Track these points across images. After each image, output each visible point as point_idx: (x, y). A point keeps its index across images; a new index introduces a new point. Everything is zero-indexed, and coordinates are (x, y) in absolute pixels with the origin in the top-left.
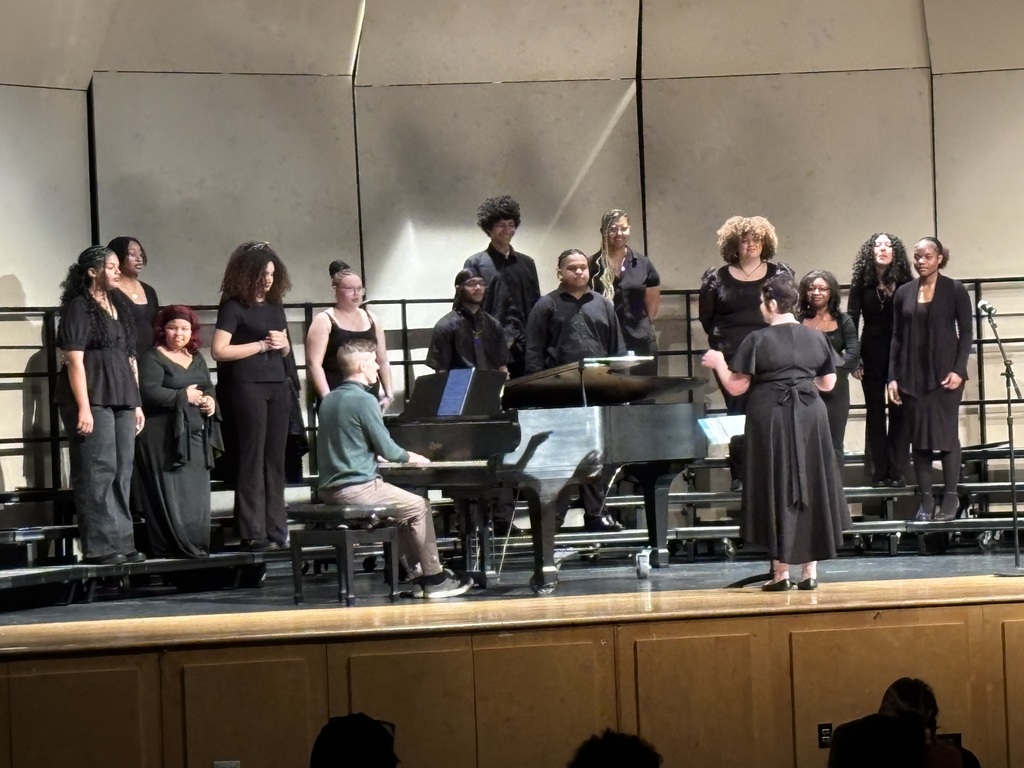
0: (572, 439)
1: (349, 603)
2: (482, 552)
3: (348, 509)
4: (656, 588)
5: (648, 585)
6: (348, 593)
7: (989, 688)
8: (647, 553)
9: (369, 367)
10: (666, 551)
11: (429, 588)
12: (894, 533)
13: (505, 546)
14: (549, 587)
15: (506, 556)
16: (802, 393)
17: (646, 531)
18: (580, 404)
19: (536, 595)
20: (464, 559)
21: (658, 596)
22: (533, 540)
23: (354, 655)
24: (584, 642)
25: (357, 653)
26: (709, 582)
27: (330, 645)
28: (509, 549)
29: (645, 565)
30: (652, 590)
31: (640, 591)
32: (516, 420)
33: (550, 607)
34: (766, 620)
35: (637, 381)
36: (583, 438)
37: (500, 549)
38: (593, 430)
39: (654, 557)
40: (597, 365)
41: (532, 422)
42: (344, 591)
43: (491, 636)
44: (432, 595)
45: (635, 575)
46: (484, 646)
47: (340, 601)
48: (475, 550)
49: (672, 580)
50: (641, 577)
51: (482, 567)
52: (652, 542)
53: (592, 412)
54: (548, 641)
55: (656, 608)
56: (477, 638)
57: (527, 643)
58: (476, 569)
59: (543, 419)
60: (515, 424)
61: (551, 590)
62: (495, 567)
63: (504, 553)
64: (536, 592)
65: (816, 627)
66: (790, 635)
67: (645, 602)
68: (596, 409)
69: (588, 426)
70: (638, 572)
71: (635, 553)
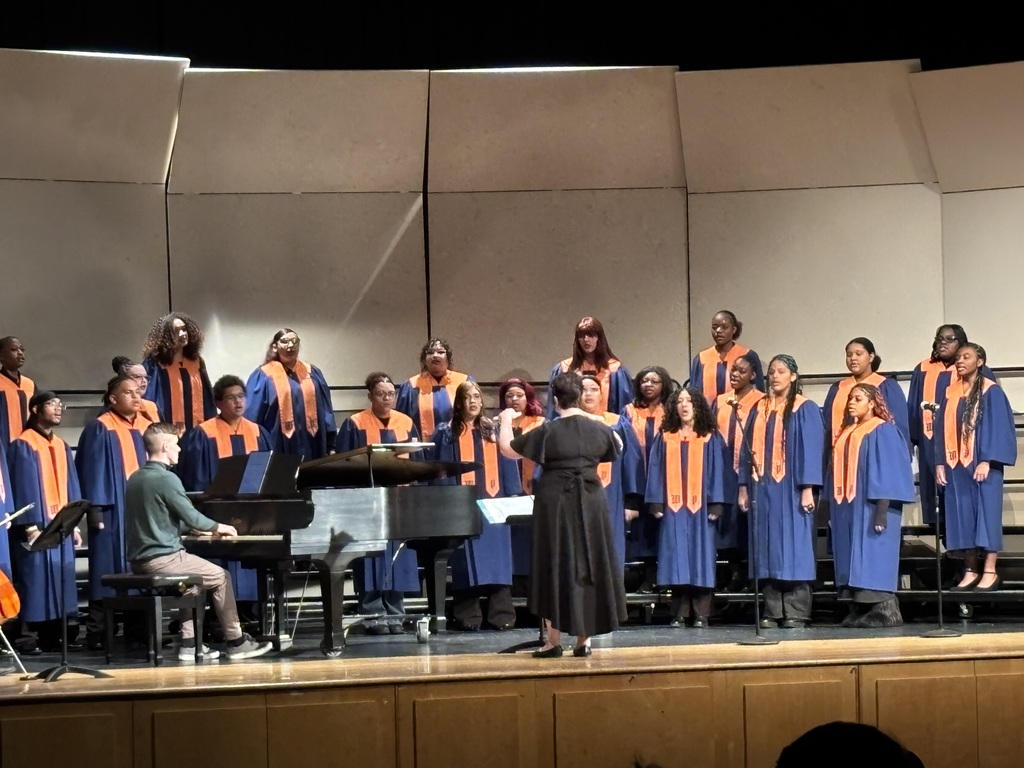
0: (361, 517)
1: (157, 664)
2: (277, 618)
3: (157, 578)
4: (434, 652)
5: (427, 649)
6: (156, 655)
7: (731, 745)
8: (426, 620)
9: (171, 448)
10: (444, 618)
11: (230, 650)
12: (649, 604)
13: (299, 611)
14: (337, 650)
15: (299, 622)
16: (587, 481)
17: (426, 600)
18: (368, 485)
19: (327, 658)
20: (260, 625)
21: (437, 660)
22: (323, 607)
23: (157, 712)
24: (367, 701)
25: (161, 709)
26: (482, 647)
27: (137, 703)
28: (302, 615)
29: (425, 631)
30: (431, 654)
31: (421, 654)
32: (310, 499)
33: (338, 667)
34: (532, 682)
35: (420, 465)
36: (371, 516)
37: (293, 615)
38: (379, 509)
39: (433, 624)
40: (384, 450)
41: (324, 501)
42: (152, 652)
43: (284, 695)
44: (233, 657)
45: (416, 640)
46: (278, 705)
47: (149, 661)
48: (270, 615)
49: (449, 644)
50: (421, 641)
51: (277, 631)
52: (431, 610)
53: (379, 493)
54: (336, 701)
55: (434, 671)
56: (271, 696)
57: (316, 701)
58: (271, 634)
59: (335, 499)
60: (308, 502)
61: (339, 653)
62: (289, 631)
63: (297, 619)
64: (325, 654)
65: (578, 689)
66: (554, 697)
67: (424, 664)
68: (383, 490)
69: (375, 505)
70: (419, 637)
71: (415, 620)
